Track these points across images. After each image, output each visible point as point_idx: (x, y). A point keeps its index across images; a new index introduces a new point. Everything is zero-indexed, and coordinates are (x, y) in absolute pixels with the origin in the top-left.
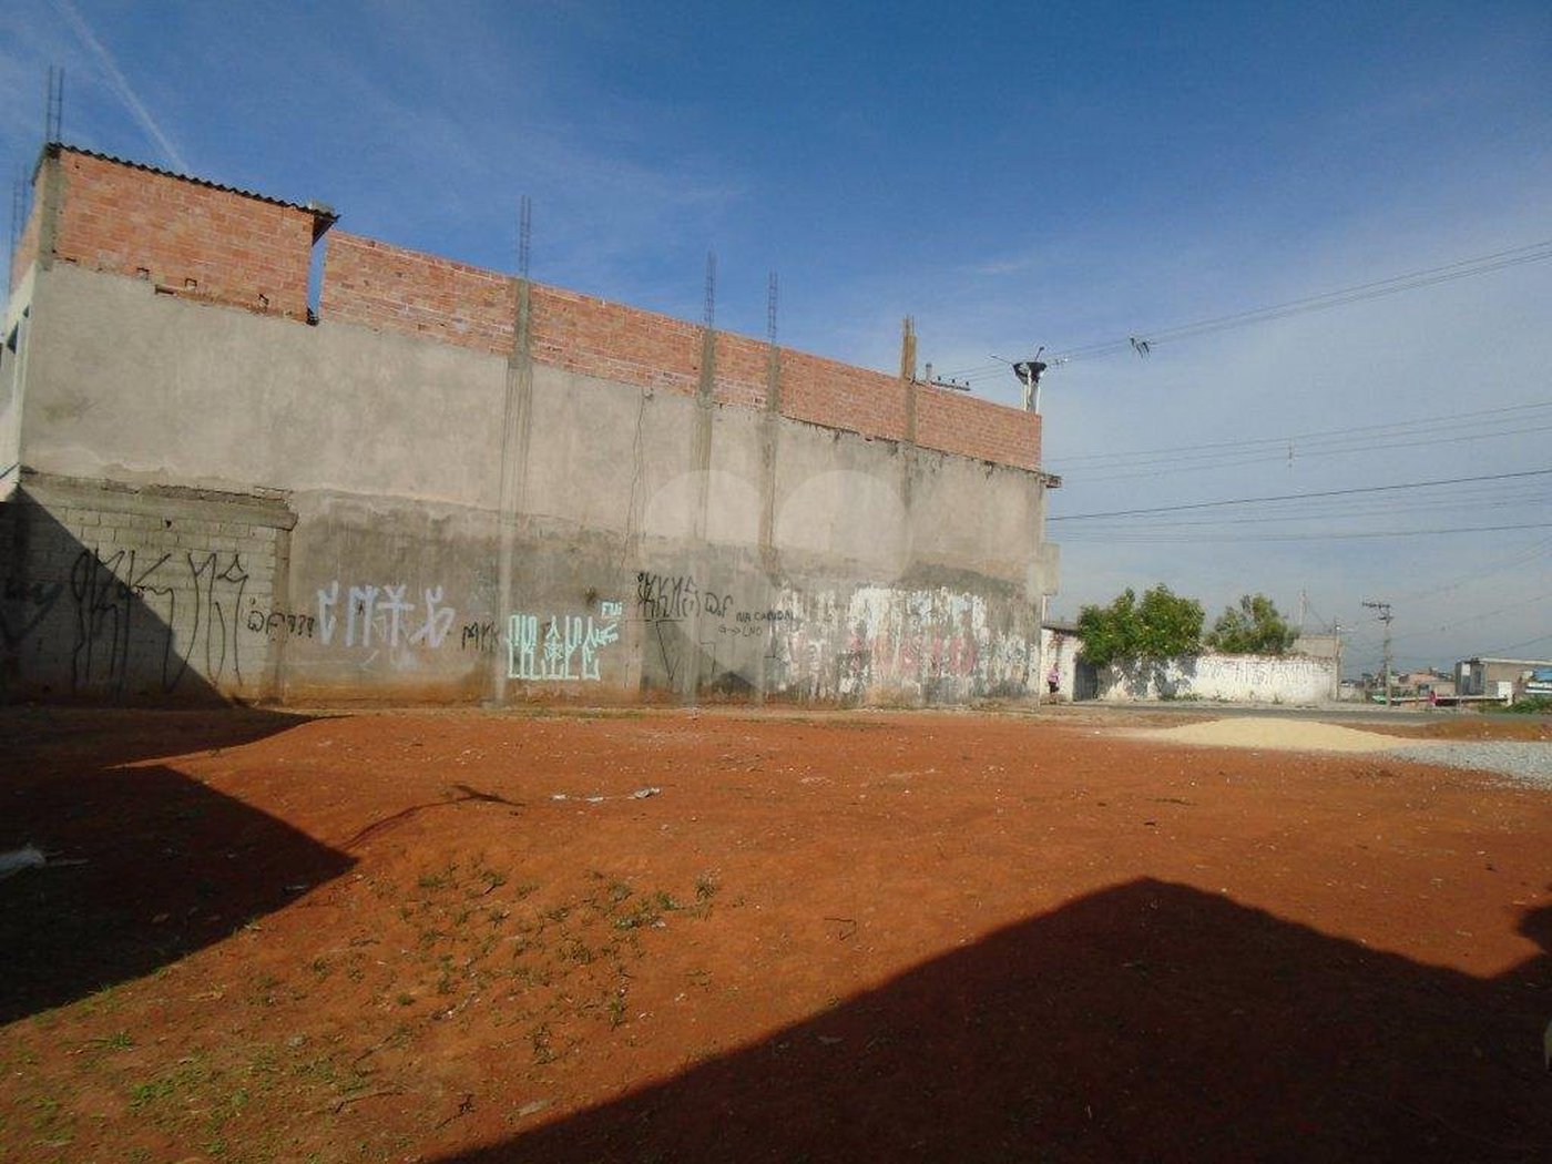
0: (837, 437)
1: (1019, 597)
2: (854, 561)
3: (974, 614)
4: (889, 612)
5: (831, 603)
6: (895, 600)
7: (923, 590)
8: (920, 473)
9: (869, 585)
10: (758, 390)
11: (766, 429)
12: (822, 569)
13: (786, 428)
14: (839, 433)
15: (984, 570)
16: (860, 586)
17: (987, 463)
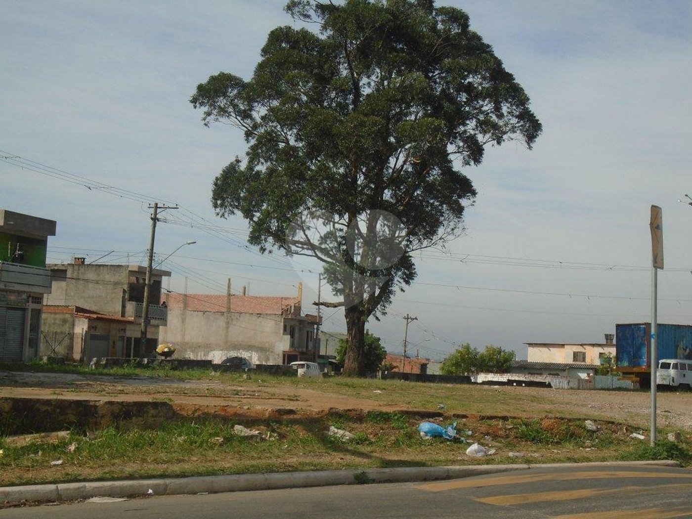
0: (204, 313)
1: (272, 352)
2: (210, 344)
3: (253, 358)
4: (221, 357)
5: (202, 355)
6: (223, 354)
7: (233, 351)
8: (232, 319)
9: (214, 350)
10: (181, 305)
11: (183, 314)
12: (199, 347)
13: (188, 313)
14: (204, 312)
15: (256, 344)
16: (211, 350)
17: (258, 314)
